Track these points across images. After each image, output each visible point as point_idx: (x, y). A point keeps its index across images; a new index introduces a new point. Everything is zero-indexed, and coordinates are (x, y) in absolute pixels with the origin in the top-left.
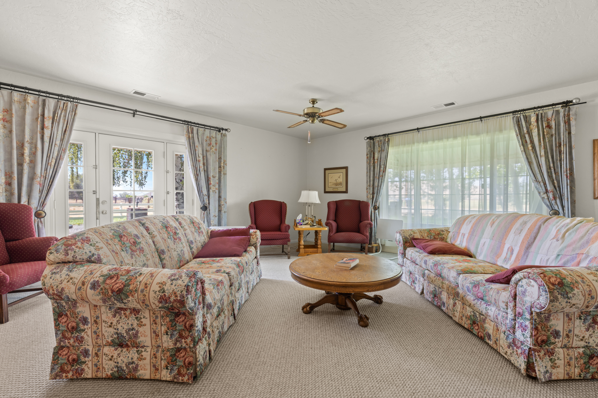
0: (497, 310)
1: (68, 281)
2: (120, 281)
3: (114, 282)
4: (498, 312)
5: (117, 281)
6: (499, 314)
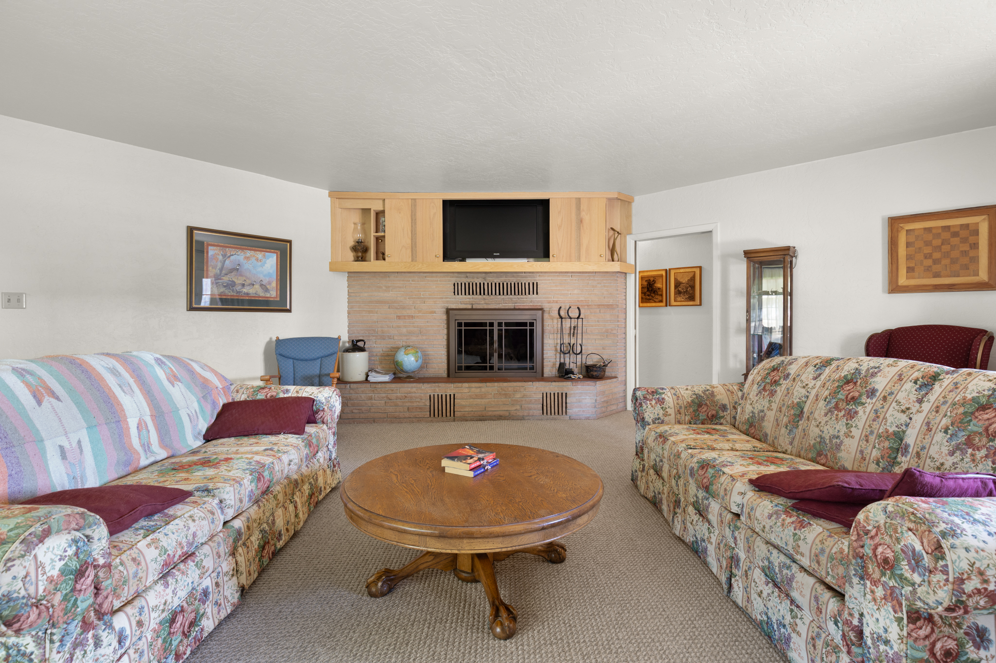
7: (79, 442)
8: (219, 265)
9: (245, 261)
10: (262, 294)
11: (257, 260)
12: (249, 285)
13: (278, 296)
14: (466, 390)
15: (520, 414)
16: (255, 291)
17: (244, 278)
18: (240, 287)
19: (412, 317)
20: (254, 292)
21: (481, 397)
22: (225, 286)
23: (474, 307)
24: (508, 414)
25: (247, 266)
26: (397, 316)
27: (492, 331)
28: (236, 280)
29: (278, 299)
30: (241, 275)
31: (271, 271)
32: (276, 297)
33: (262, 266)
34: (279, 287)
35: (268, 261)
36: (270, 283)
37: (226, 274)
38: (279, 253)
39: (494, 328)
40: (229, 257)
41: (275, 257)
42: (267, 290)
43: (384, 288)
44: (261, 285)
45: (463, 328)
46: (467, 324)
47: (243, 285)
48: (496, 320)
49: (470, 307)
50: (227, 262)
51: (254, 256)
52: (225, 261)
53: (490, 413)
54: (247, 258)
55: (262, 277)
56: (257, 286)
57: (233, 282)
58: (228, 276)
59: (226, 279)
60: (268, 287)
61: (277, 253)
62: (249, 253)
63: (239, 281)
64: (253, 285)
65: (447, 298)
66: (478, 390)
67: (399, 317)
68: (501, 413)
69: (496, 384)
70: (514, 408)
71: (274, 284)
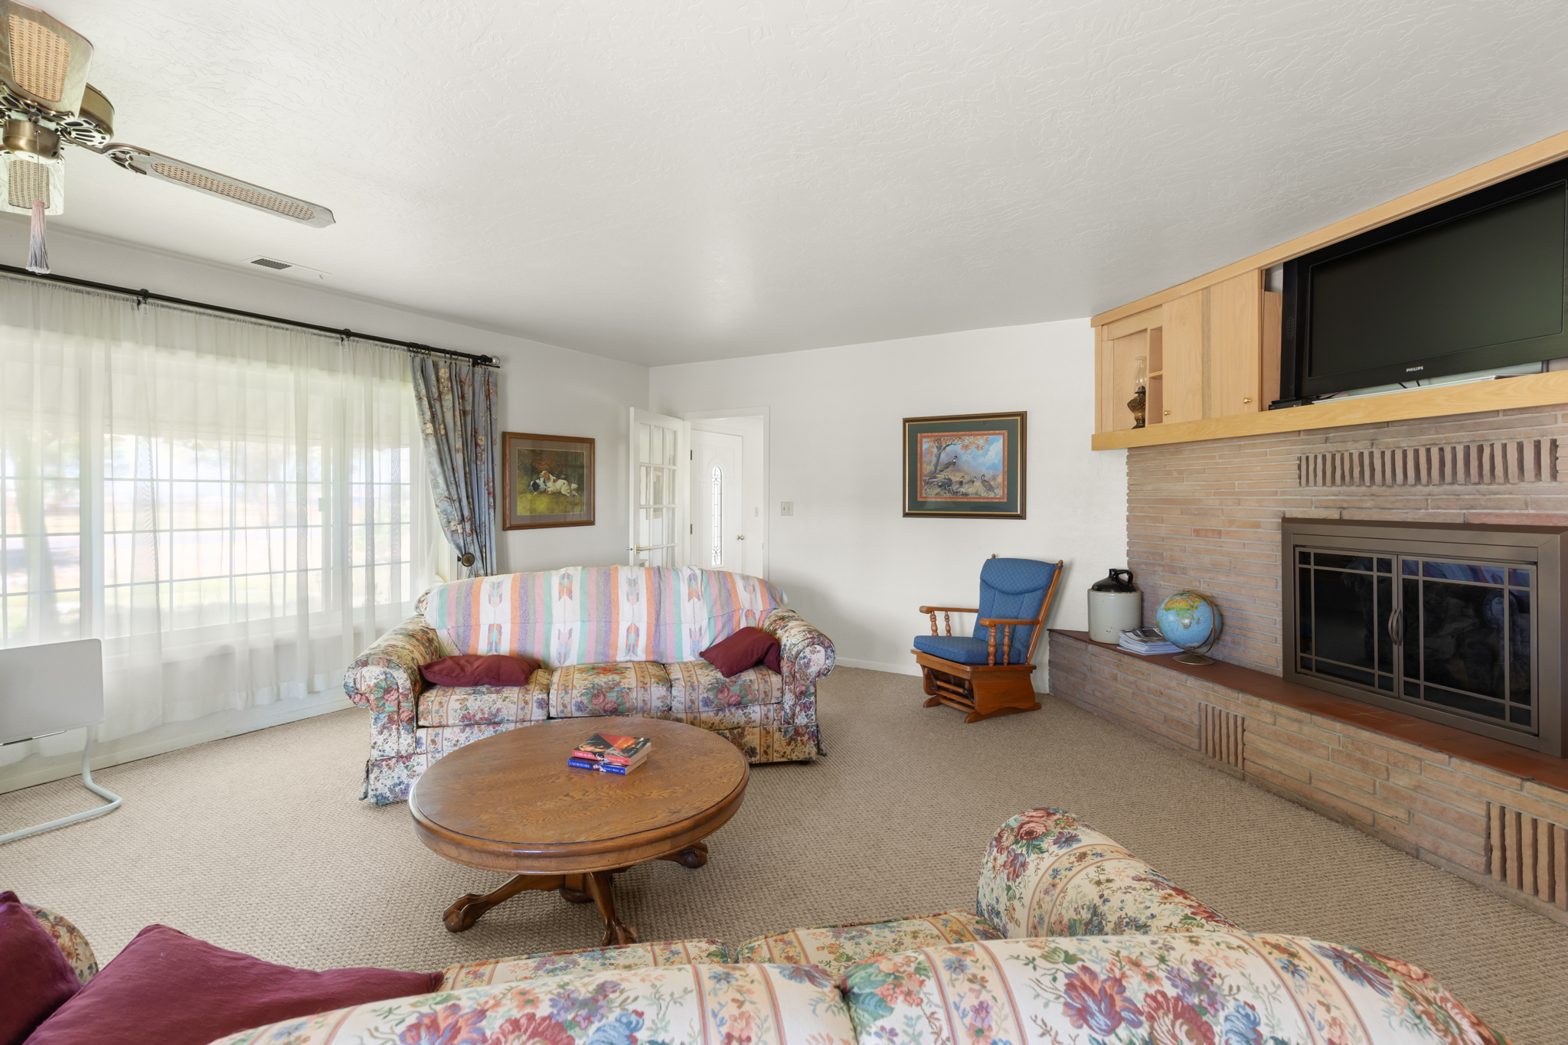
0: (762, 707)
1: (1109, 881)
2: (1023, 818)
3: (1032, 822)
4: (766, 709)
5: (1027, 819)
6: (769, 710)
7: (571, 630)
8: (934, 459)
9: (964, 451)
10: (984, 494)
11: (978, 447)
12: (968, 483)
13: (1006, 496)
14: (1268, 719)
15: (1410, 836)
16: (975, 490)
17: (962, 474)
18: (957, 486)
19: (1219, 533)
20: (974, 492)
21: (1305, 746)
22: (940, 486)
23: (1347, 516)
24: (1369, 820)
25: (966, 457)
26: (1195, 530)
27: (1386, 585)
28: (952, 478)
29: (1005, 500)
30: (958, 470)
31: (996, 461)
32: (1003, 498)
33: (984, 455)
34: (1006, 483)
35: (992, 447)
36: (994, 478)
37: (942, 471)
38: (1006, 434)
39: (1394, 575)
40: (944, 448)
41: (1001, 440)
42: (990, 488)
43: (1175, 474)
44: (984, 481)
45: (1312, 567)
46: (1321, 559)
47: (961, 483)
48: (1398, 554)
49: (1334, 515)
50: (943, 455)
51: (974, 443)
52: (940, 454)
53: (1322, 797)
54: (966, 447)
55: (984, 471)
56: (978, 484)
57: (950, 480)
58: (944, 473)
59: (941, 477)
60: (992, 483)
61: (1003, 434)
62: (967, 440)
63: (956, 477)
64: (973, 482)
65: (1284, 493)
66: (1295, 727)
67: (1197, 532)
68: (1352, 809)
69: (1338, 726)
70: (1391, 812)
71: (1000, 479)
